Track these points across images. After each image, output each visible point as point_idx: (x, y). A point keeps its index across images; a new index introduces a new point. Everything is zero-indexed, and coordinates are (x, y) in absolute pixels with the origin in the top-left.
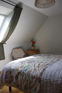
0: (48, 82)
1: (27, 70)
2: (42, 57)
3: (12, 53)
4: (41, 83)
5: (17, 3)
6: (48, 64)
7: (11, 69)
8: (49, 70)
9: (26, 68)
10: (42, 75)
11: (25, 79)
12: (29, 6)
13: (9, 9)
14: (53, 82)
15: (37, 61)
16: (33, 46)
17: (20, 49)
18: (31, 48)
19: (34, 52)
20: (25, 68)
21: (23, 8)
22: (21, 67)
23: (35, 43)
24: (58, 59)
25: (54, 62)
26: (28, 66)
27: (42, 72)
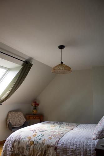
0: (64, 149)
1: (41, 138)
2: (53, 125)
3: (7, 118)
4: (57, 151)
5: (27, 58)
6: (62, 133)
7: (20, 138)
8: (65, 138)
9: (40, 137)
10: (58, 143)
11: (40, 149)
12: (40, 61)
13: (16, 64)
14: (69, 149)
15: (50, 130)
16: (35, 108)
17: (19, 113)
18: (33, 111)
19: (37, 117)
20: (38, 136)
21: (32, 63)
22: (34, 136)
23: (38, 105)
24: (71, 128)
25: (68, 131)
26: (41, 134)
27: (58, 141)
